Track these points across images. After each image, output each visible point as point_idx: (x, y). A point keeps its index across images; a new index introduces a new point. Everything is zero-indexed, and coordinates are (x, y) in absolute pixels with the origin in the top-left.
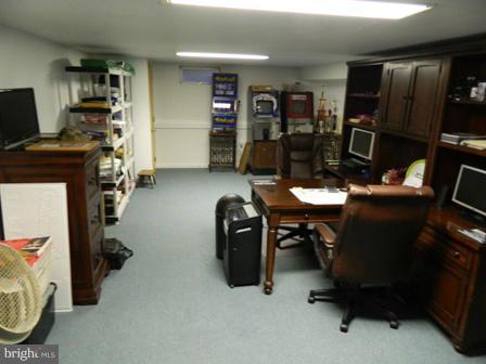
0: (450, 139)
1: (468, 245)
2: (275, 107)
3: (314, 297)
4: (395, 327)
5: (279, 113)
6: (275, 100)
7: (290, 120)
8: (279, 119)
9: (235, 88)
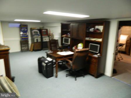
0: (87, 39)
1: (95, 58)
2: (39, 33)
3: (67, 76)
4: (84, 77)
5: (40, 34)
6: (38, 31)
7: (43, 36)
8: (40, 36)
9: (27, 28)
